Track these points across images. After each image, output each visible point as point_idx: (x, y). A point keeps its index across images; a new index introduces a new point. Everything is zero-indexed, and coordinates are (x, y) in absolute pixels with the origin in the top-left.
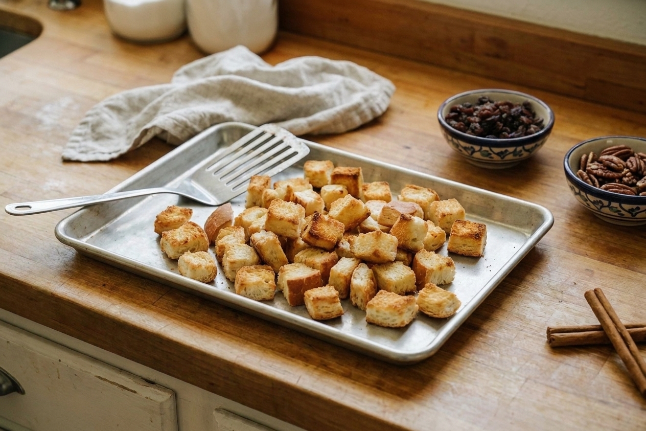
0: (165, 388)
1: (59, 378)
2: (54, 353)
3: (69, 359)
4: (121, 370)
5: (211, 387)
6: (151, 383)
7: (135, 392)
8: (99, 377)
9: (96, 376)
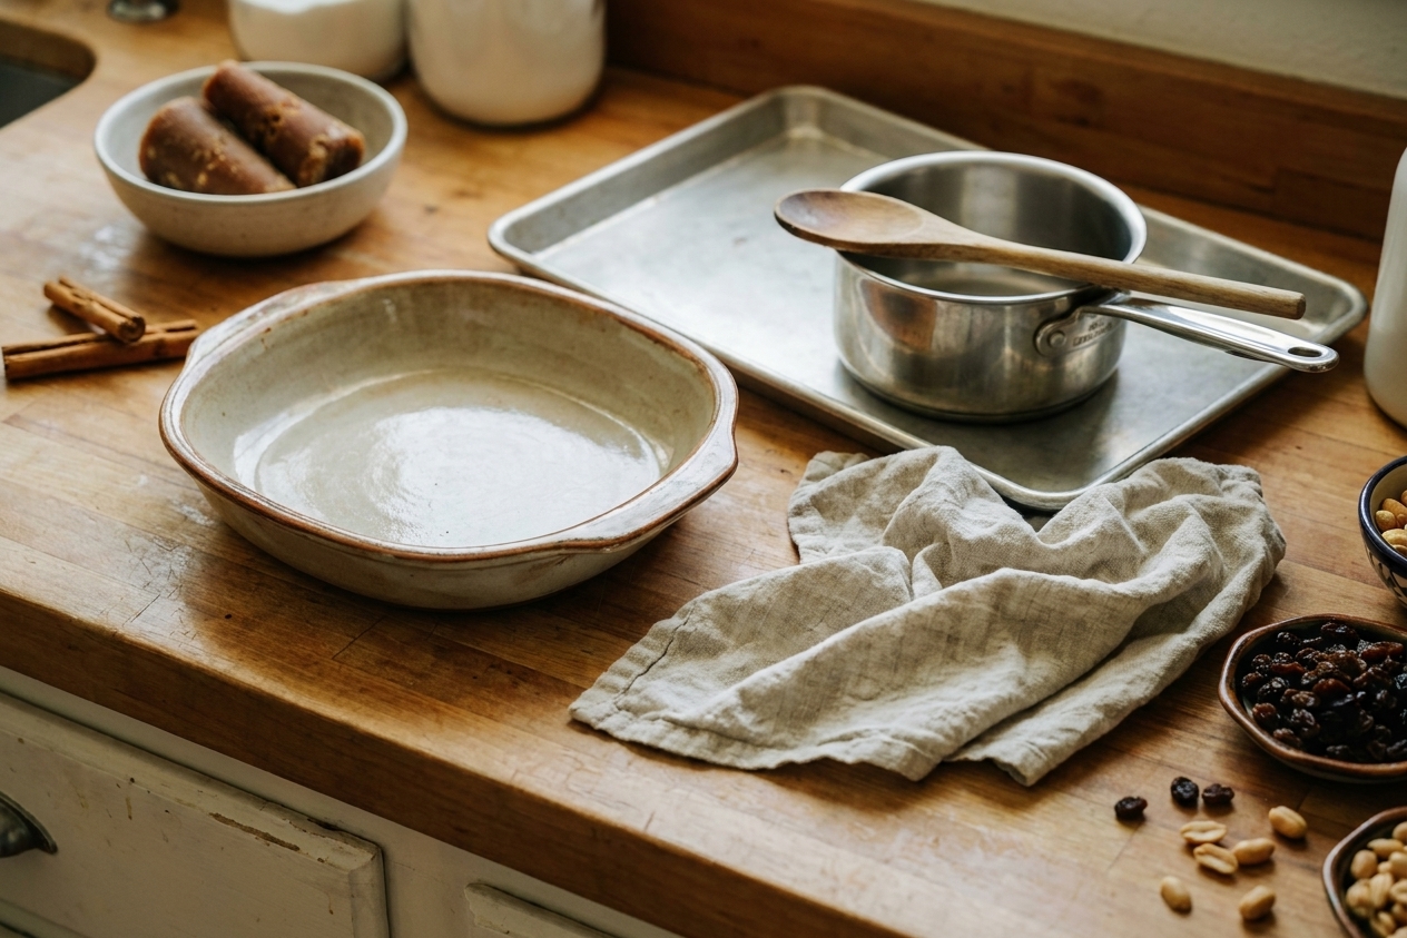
0: (359, 839)
1: (130, 817)
2: (120, 764)
3: (150, 776)
4: (265, 801)
5: (459, 836)
6: (329, 827)
7: (296, 849)
8: (217, 816)
9: (211, 814)
